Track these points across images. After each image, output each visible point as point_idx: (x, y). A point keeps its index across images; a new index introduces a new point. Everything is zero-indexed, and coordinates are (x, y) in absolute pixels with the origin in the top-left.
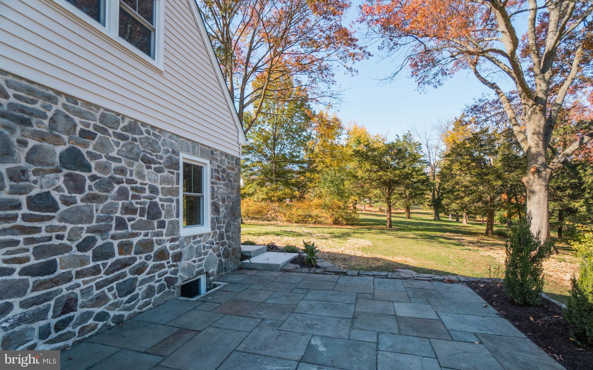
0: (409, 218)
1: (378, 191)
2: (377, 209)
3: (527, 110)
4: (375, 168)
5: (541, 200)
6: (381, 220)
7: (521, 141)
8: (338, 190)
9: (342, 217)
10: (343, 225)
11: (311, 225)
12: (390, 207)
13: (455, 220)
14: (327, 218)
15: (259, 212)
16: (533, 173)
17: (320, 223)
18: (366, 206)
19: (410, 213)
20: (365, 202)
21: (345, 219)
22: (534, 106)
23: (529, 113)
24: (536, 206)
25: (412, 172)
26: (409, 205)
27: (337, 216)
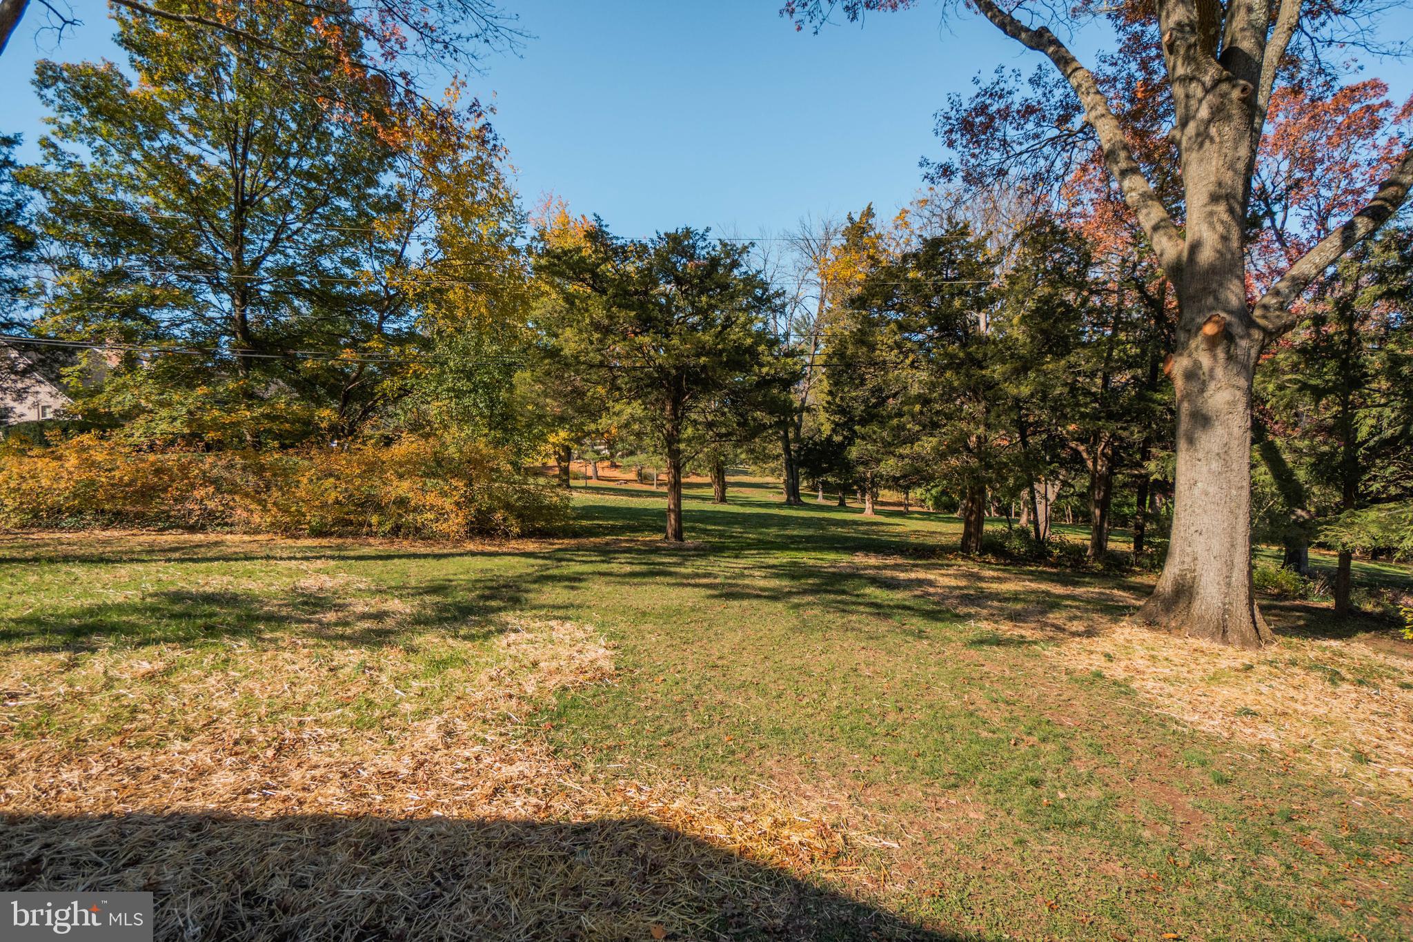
0: (723, 500)
1: (636, 408)
2: (632, 476)
3: (1193, 103)
4: (625, 317)
5: (1234, 444)
6: (645, 512)
7: (1156, 228)
8: (492, 404)
9: (508, 507)
10: (507, 535)
11: (377, 545)
12: (677, 468)
13: (835, 503)
14: (441, 515)
15: (146, 493)
16: (1212, 342)
17: (418, 532)
18: (599, 465)
19: (724, 486)
20: (598, 452)
21: (520, 516)
22: (1224, 87)
23: (1204, 113)
24: (1215, 466)
25: (757, 343)
26: (723, 463)
27: (485, 502)
